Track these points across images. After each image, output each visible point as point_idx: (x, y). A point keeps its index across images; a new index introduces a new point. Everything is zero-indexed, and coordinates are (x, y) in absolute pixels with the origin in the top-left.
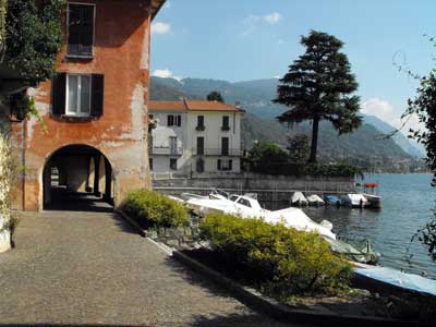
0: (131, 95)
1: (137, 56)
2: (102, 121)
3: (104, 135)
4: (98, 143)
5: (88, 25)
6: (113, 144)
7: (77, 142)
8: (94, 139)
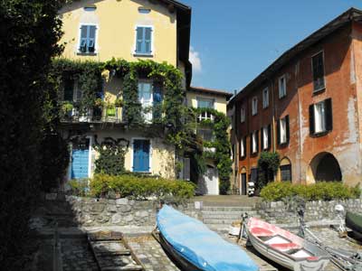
0: (347, 107)
1: (348, 75)
2: (333, 132)
3: (335, 143)
4: (332, 149)
5: (321, 67)
6: (340, 149)
7: (322, 151)
8: (330, 147)
